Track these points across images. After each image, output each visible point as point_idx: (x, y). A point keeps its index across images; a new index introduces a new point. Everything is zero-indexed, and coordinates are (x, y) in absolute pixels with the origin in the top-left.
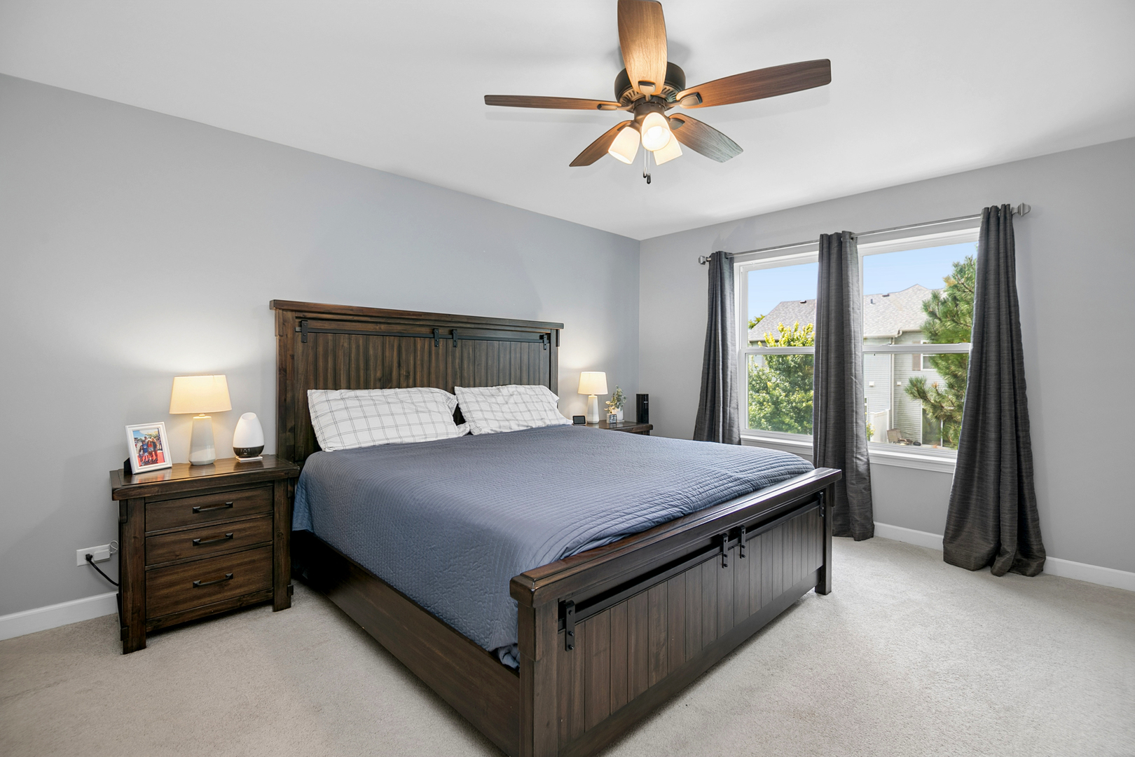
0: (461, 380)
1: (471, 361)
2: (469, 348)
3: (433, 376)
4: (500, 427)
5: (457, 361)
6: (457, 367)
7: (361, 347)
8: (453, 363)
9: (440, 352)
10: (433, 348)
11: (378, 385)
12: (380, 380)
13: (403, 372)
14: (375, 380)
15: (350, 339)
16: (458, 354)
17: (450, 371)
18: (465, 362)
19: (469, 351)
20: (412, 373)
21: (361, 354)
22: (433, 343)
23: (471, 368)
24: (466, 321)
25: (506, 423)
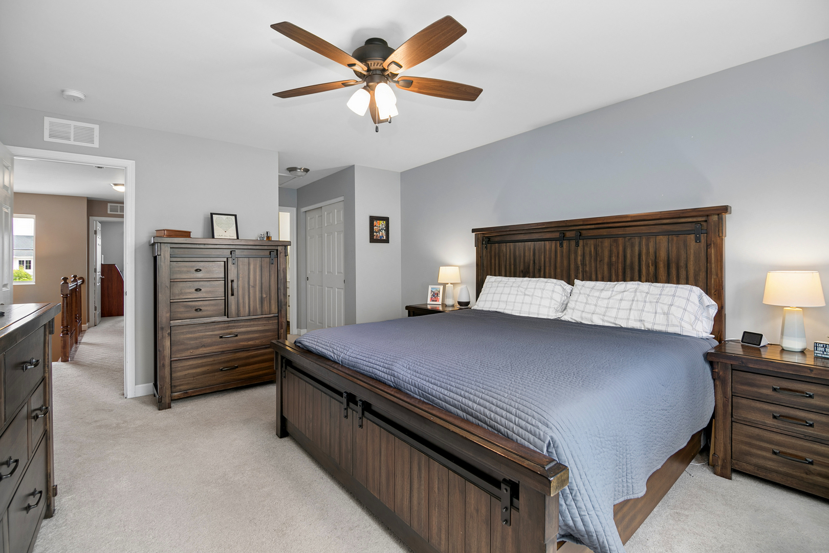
0: (583, 275)
1: (593, 258)
2: (590, 246)
3: (559, 270)
4: (582, 318)
5: (579, 258)
6: (579, 263)
7: (512, 250)
8: (576, 259)
9: (564, 251)
10: (559, 248)
11: (521, 275)
12: (522, 272)
13: (537, 267)
14: (519, 271)
15: (506, 246)
16: (580, 252)
17: (572, 266)
18: (587, 258)
19: (590, 249)
20: (542, 268)
21: (512, 255)
22: (558, 245)
23: (593, 265)
24: (581, 223)
25: (589, 316)
